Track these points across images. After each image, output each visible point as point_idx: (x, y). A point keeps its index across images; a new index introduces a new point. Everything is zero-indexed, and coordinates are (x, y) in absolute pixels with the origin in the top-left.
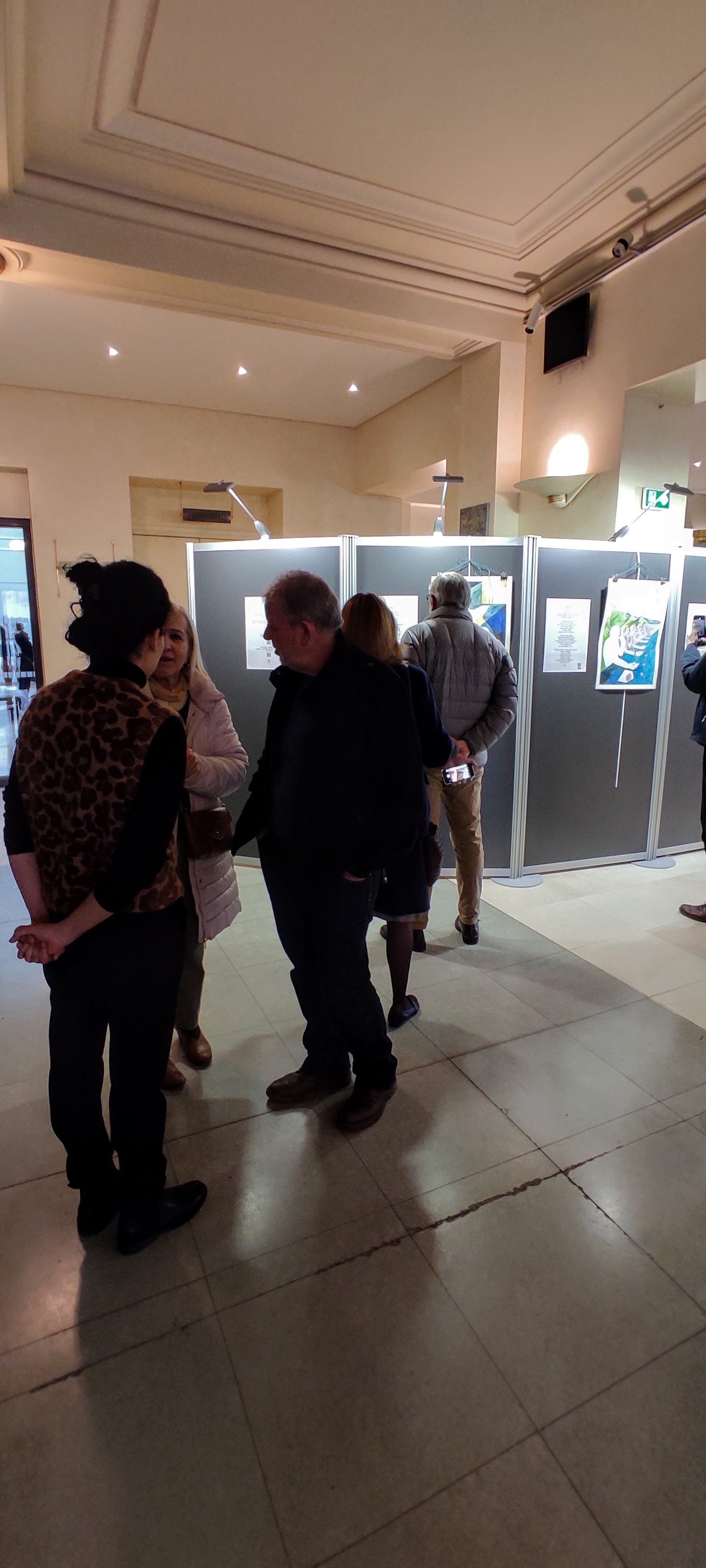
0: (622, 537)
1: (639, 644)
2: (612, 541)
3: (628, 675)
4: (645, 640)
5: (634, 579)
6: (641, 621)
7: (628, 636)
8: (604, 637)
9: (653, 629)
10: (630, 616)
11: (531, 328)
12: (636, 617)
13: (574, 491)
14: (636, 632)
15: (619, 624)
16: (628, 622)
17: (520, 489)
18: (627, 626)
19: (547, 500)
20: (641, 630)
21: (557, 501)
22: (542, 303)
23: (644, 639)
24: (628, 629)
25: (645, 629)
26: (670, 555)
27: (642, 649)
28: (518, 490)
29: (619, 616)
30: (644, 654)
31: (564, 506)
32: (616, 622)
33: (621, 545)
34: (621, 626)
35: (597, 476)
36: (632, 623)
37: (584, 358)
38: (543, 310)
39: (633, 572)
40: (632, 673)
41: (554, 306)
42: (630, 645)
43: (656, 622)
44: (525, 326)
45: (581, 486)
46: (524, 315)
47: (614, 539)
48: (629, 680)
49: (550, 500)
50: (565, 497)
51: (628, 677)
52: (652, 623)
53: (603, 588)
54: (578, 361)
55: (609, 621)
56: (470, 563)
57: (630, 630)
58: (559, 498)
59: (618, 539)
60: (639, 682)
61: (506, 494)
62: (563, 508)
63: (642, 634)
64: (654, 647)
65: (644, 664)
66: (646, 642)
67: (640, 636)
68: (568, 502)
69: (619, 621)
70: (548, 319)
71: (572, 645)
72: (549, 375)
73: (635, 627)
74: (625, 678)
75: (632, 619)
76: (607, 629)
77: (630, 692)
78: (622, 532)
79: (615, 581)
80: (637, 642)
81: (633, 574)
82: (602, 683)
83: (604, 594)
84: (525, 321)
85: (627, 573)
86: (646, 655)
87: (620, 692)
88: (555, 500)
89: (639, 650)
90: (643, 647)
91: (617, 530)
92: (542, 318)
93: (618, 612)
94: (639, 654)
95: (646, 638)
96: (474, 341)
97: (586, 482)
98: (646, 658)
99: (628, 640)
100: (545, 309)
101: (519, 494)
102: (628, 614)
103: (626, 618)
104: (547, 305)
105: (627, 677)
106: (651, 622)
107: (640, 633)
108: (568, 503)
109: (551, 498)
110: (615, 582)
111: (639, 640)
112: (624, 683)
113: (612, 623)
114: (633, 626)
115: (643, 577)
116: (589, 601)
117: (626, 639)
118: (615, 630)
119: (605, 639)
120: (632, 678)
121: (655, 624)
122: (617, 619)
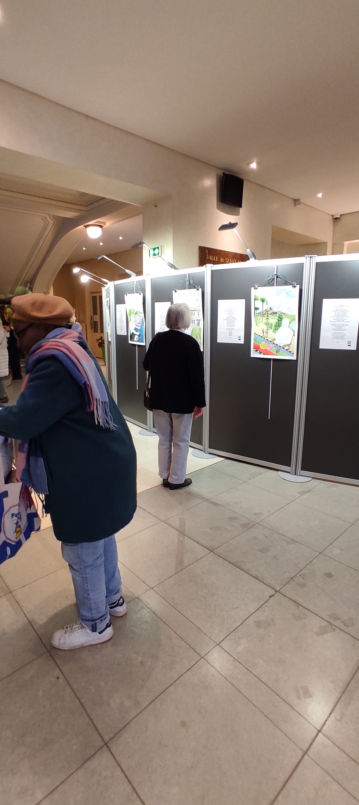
1: (139, 323)
6: (138, 312)
7: (136, 319)
23: (140, 321)
36: (135, 313)
40: (138, 336)
42: (136, 324)
51: (137, 339)
60: (140, 341)
64: (143, 325)
65: (141, 333)
66: (141, 322)
67: (138, 319)
86: (141, 329)
90: (140, 325)
94: (139, 328)
99: (136, 321)
106: (140, 313)
111: (138, 322)
114: (136, 315)
118: (132, 317)
119: (130, 321)
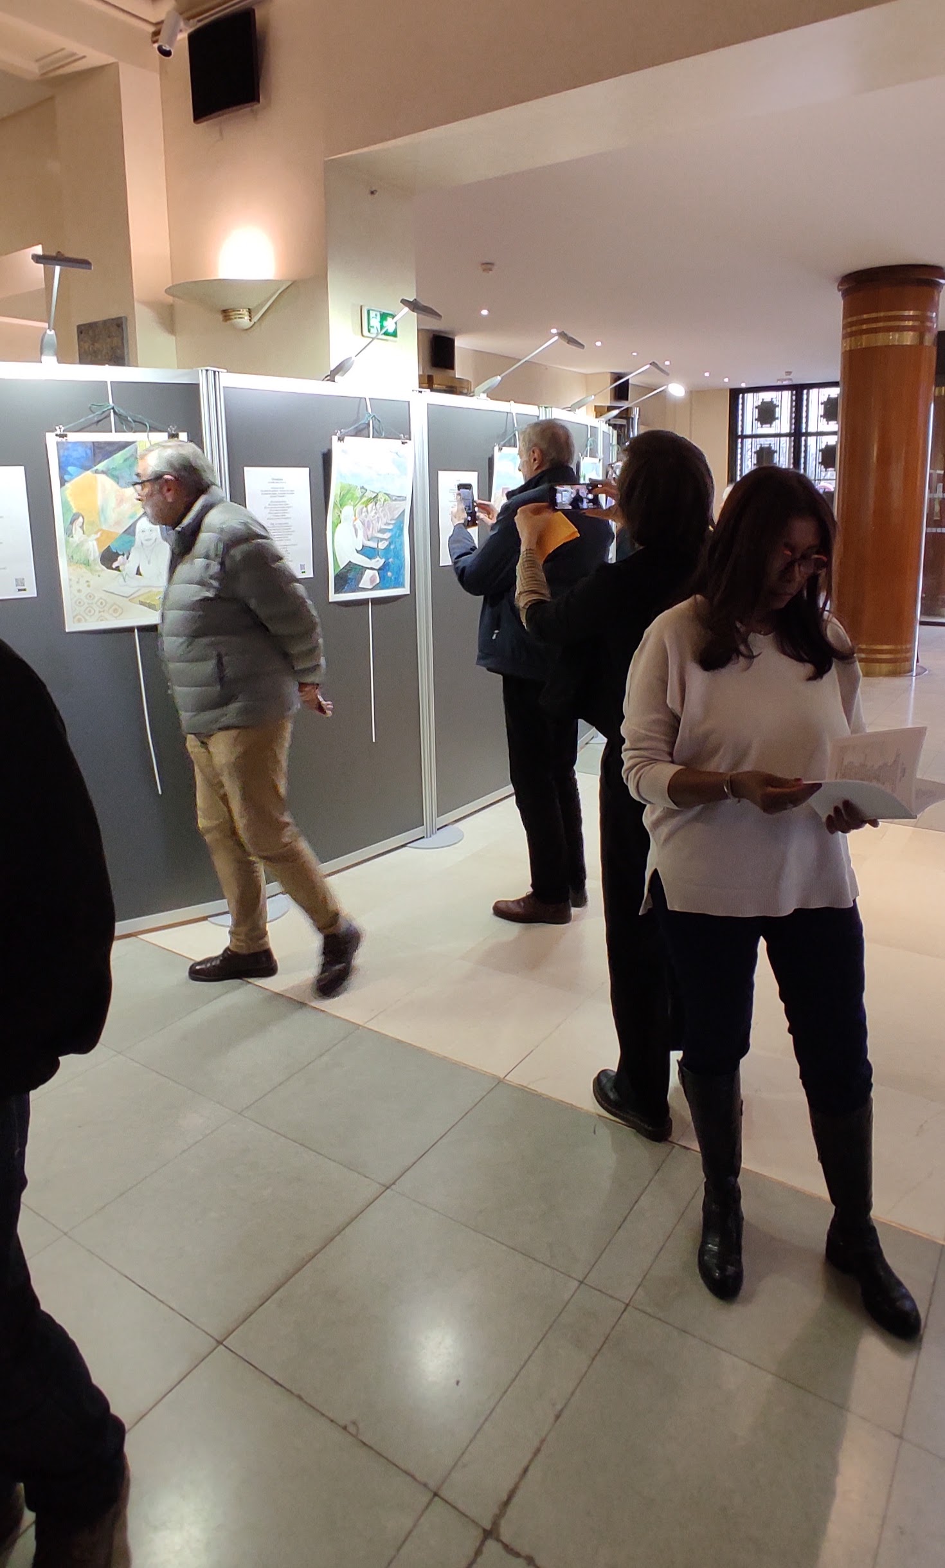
0: (343, 376)
2: (328, 380)
3: (372, 577)
4: (389, 524)
5: (366, 437)
7: (366, 520)
8: (333, 522)
9: (397, 508)
10: (366, 490)
11: (167, 48)
12: (374, 492)
13: (262, 305)
14: (376, 513)
15: (352, 503)
16: (364, 499)
17: (173, 296)
18: (362, 506)
19: (221, 317)
20: (382, 510)
21: (235, 318)
22: (181, 14)
24: (365, 509)
25: (387, 509)
26: (409, 402)
27: (387, 538)
28: (170, 299)
29: (352, 491)
30: (390, 544)
31: (247, 327)
32: (348, 500)
33: (342, 387)
34: (355, 506)
35: (294, 283)
36: (370, 500)
37: (256, 106)
38: (182, 25)
39: (365, 426)
40: (376, 572)
41: (199, 21)
42: (369, 533)
43: (401, 498)
44: (156, 45)
45: (271, 297)
46: (152, 29)
47: (331, 377)
48: (374, 585)
49: (225, 316)
50: (247, 313)
51: (372, 580)
52: (396, 500)
53: (325, 450)
54: (246, 110)
55: (338, 499)
56: (112, 411)
57: (367, 511)
58: (240, 314)
59: (337, 378)
60: (387, 585)
61: (152, 305)
62: (247, 330)
63: (385, 517)
64: (401, 535)
67: (382, 519)
68: (255, 319)
69: (352, 499)
70: (192, 38)
71: (290, 537)
72: (203, 125)
73: (374, 507)
74: (369, 583)
75: (369, 495)
76: (336, 511)
77: (376, 601)
78: (341, 369)
79: (341, 439)
80: (379, 528)
81: (363, 429)
82: (337, 591)
83: (327, 459)
84: (155, 39)
85: (355, 428)
87: (363, 603)
88: (233, 317)
89: (382, 539)
91: (333, 367)
92: (183, 37)
93: (350, 485)
95: (390, 522)
96: (73, 54)
97: (279, 292)
98: (393, 551)
99: (367, 525)
100: (186, 24)
101: (171, 307)
102: (362, 488)
103: (361, 494)
104: (189, 19)
105: (370, 579)
106: (394, 498)
107: (382, 515)
108: (252, 323)
109: (226, 314)
110: (341, 441)
111: (381, 525)
112: (368, 589)
113: (341, 504)
115: (378, 435)
116: (307, 470)
117: (363, 524)
118: (348, 510)
119: (335, 526)
120: (378, 581)
121: (400, 501)
122: (348, 496)
